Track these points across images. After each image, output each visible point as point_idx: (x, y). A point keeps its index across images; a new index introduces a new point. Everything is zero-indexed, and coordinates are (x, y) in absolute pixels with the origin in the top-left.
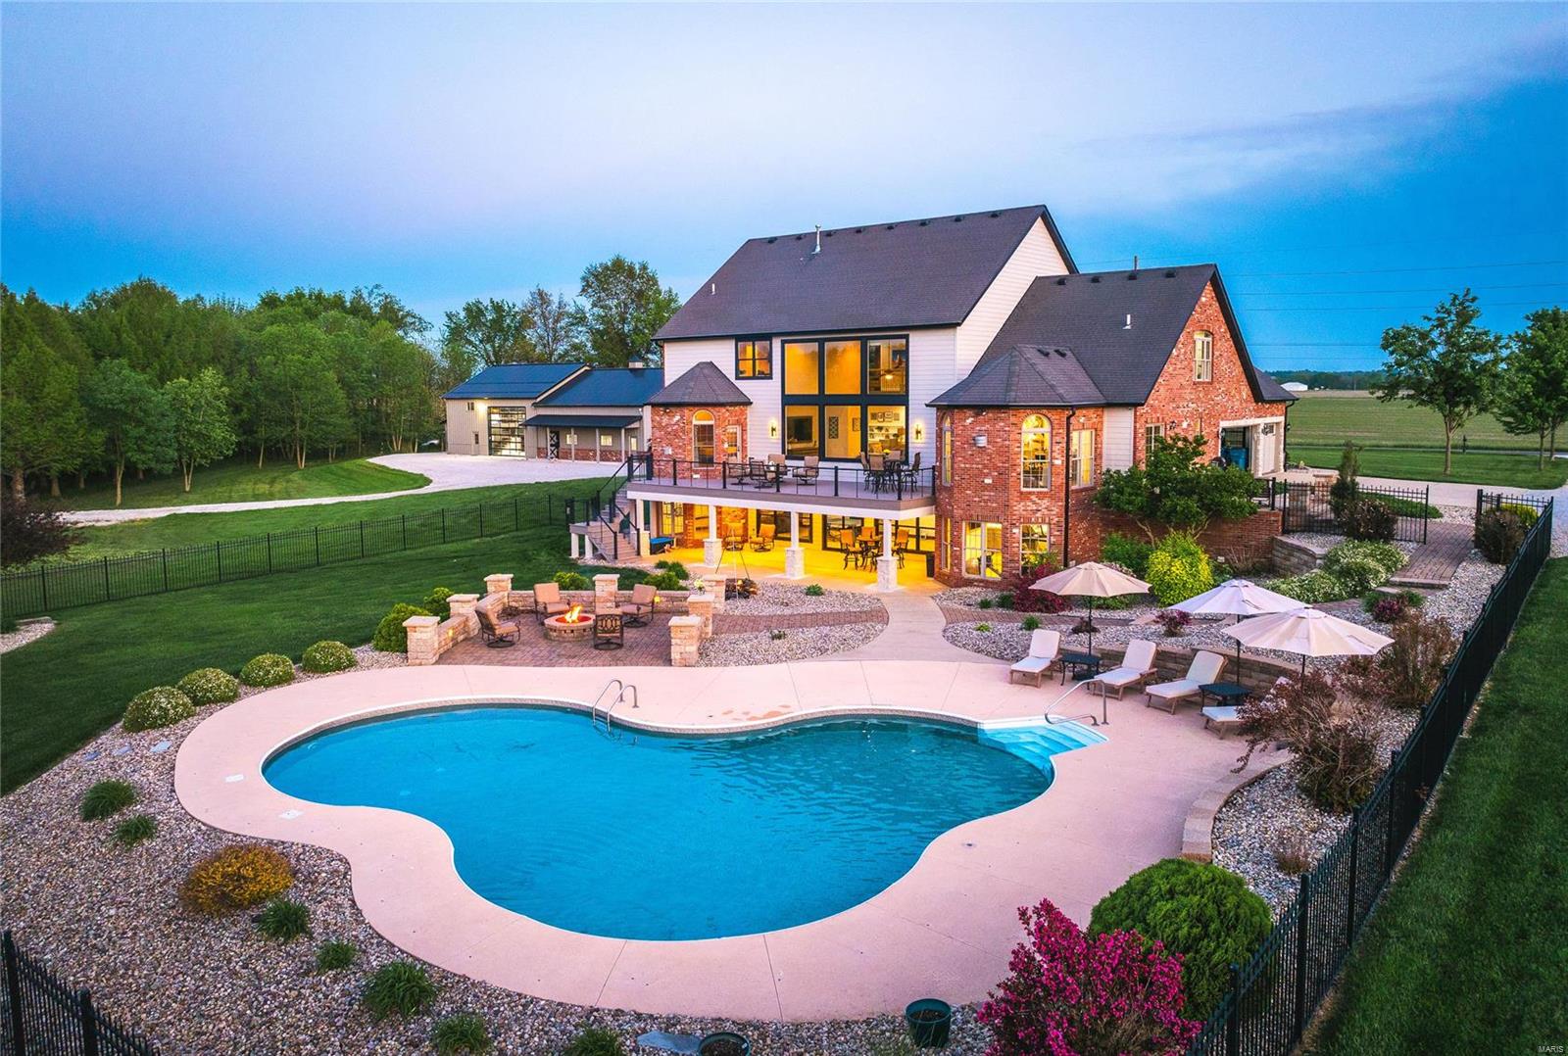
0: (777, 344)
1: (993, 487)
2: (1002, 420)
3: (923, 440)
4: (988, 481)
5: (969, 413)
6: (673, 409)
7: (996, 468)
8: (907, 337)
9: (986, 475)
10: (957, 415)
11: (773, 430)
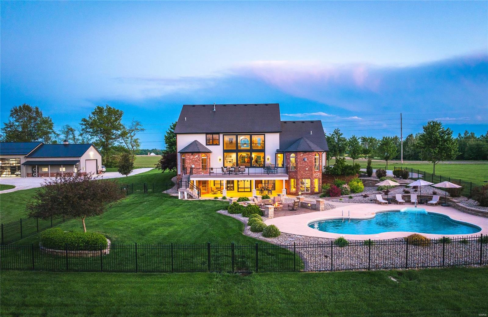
0: (221, 136)
1: (308, 170)
2: (311, 154)
3: (270, 161)
4: (307, 169)
5: (302, 153)
6: (195, 154)
7: (309, 166)
8: (264, 135)
9: (306, 168)
10: (298, 153)
11: (220, 159)
